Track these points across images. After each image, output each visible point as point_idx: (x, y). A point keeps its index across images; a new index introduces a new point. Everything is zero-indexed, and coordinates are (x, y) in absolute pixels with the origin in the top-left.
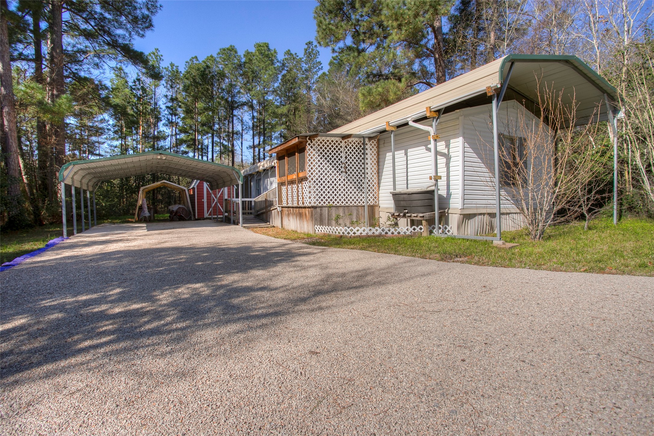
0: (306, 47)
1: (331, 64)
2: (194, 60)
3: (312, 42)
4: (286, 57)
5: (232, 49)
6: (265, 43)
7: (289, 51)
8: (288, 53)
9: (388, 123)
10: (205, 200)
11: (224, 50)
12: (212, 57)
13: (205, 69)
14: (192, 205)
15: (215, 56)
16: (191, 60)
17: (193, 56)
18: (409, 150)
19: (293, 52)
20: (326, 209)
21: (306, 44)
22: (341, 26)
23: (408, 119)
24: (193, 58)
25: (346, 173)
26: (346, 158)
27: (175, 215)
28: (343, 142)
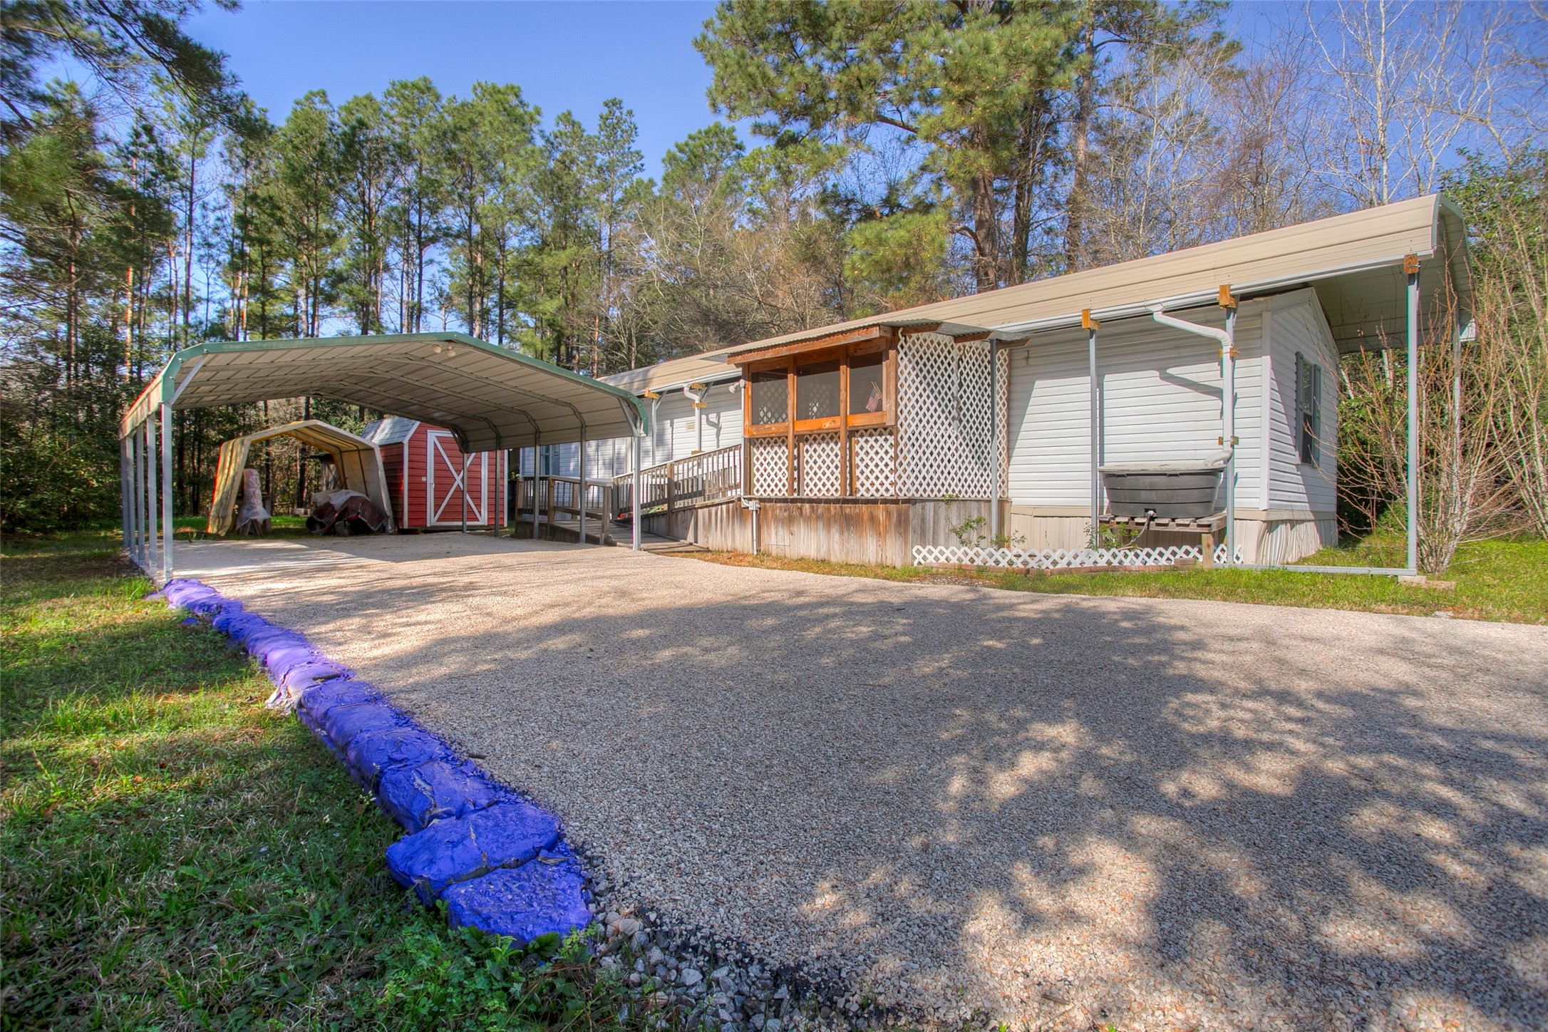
0: (605, 111)
1: (671, 159)
2: (316, 100)
3: (621, 102)
4: (562, 127)
5: (426, 88)
6: (513, 88)
7: (569, 113)
8: (567, 118)
9: (1086, 312)
10: (430, 479)
11: (405, 86)
12: (370, 98)
13: (353, 128)
14: (390, 491)
15: (379, 98)
16: (307, 99)
17: (315, 90)
18: (1107, 377)
19: (575, 118)
20: (932, 504)
21: (606, 105)
22: (792, 74)
23: (1152, 309)
24: (314, 94)
25: (961, 421)
26: (961, 385)
27: (339, 518)
28: (956, 346)
